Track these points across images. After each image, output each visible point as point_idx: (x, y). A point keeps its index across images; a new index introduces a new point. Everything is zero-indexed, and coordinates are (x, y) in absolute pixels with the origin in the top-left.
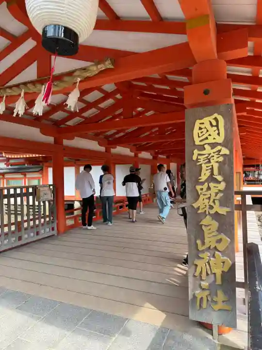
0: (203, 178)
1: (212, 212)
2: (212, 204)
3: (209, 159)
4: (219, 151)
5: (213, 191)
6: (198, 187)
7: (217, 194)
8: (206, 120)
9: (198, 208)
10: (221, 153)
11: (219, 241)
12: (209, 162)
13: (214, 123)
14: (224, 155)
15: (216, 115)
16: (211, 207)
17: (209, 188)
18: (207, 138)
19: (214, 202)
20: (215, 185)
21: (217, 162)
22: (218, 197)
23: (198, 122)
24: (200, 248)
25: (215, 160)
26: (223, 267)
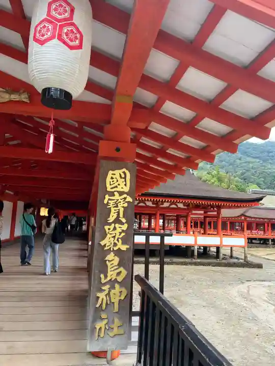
0: (111, 219)
1: (116, 249)
2: (117, 242)
3: (117, 204)
4: (125, 198)
5: (119, 230)
6: (106, 227)
7: (120, 233)
8: (117, 172)
9: (105, 245)
10: (126, 200)
11: (119, 274)
12: (117, 206)
13: (123, 176)
14: (128, 202)
15: (124, 170)
16: (115, 245)
17: (115, 229)
18: (116, 187)
19: (118, 240)
20: (120, 226)
21: (123, 207)
22: (121, 237)
23: (111, 172)
24: (103, 281)
25: (122, 206)
26: (120, 296)
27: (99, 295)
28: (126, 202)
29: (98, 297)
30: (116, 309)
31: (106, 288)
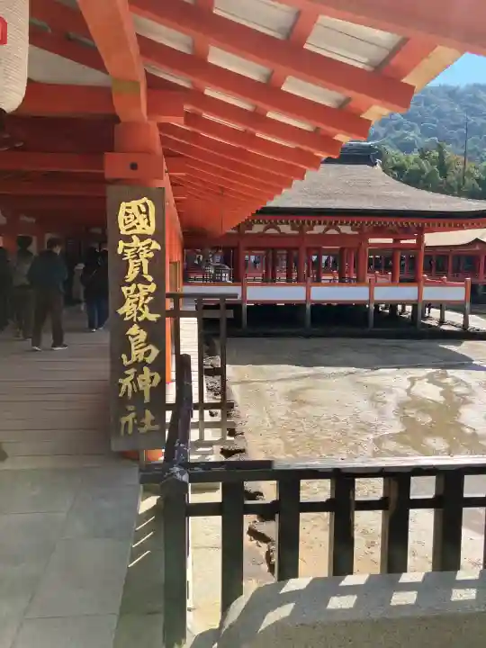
0: (131, 275)
1: (140, 319)
2: (141, 310)
3: (138, 254)
4: (149, 245)
5: (143, 293)
6: (124, 289)
7: (146, 297)
8: (134, 204)
9: (124, 315)
10: (151, 248)
11: (148, 353)
12: (138, 258)
13: (144, 210)
14: (155, 251)
15: (145, 199)
16: (139, 313)
18: (134, 227)
19: (143, 307)
20: (146, 286)
21: (147, 258)
22: (147, 301)
23: (124, 205)
24: (126, 363)
25: (145, 256)
26: (151, 383)
27: (120, 381)
28: (152, 251)
29: (121, 385)
30: (147, 399)
31: (131, 372)
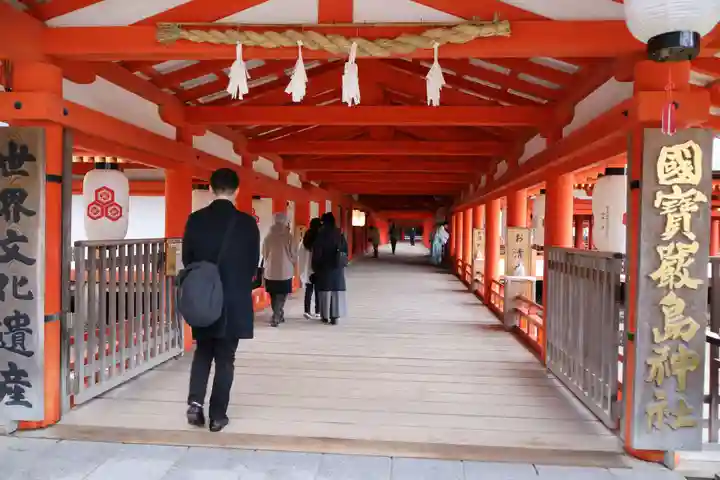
0: (669, 234)
1: (679, 285)
2: (680, 275)
3: (678, 207)
4: (693, 196)
5: (682, 254)
6: (660, 249)
7: (686, 259)
8: (677, 149)
9: (659, 280)
10: (695, 200)
11: (686, 327)
12: (678, 211)
13: (688, 155)
14: (700, 203)
15: (690, 143)
16: (677, 279)
17: (676, 251)
18: (676, 176)
19: (682, 271)
20: (685, 246)
21: (690, 212)
22: (687, 265)
23: (664, 151)
24: (658, 339)
25: (688, 209)
26: (688, 365)
27: (650, 361)
28: (697, 203)
29: (649, 366)
31: (664, 350)
